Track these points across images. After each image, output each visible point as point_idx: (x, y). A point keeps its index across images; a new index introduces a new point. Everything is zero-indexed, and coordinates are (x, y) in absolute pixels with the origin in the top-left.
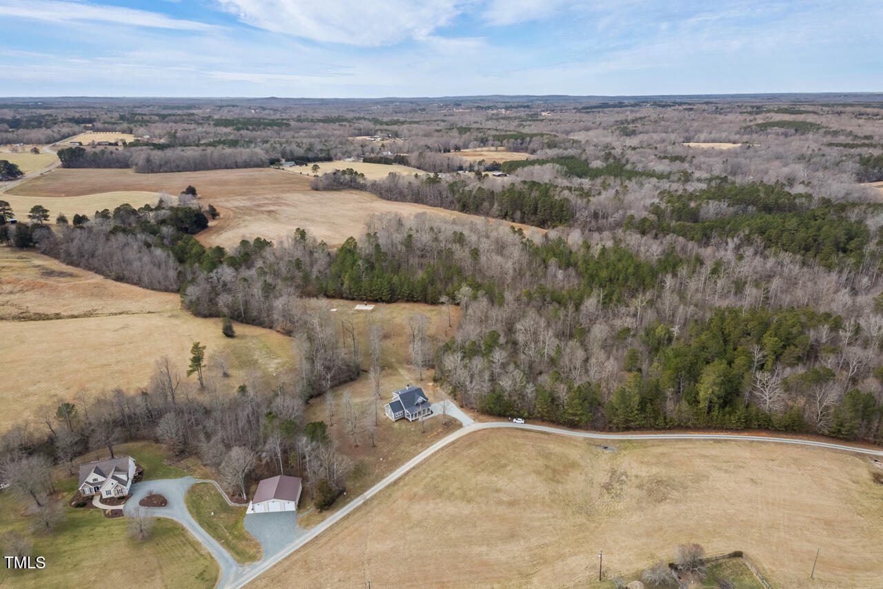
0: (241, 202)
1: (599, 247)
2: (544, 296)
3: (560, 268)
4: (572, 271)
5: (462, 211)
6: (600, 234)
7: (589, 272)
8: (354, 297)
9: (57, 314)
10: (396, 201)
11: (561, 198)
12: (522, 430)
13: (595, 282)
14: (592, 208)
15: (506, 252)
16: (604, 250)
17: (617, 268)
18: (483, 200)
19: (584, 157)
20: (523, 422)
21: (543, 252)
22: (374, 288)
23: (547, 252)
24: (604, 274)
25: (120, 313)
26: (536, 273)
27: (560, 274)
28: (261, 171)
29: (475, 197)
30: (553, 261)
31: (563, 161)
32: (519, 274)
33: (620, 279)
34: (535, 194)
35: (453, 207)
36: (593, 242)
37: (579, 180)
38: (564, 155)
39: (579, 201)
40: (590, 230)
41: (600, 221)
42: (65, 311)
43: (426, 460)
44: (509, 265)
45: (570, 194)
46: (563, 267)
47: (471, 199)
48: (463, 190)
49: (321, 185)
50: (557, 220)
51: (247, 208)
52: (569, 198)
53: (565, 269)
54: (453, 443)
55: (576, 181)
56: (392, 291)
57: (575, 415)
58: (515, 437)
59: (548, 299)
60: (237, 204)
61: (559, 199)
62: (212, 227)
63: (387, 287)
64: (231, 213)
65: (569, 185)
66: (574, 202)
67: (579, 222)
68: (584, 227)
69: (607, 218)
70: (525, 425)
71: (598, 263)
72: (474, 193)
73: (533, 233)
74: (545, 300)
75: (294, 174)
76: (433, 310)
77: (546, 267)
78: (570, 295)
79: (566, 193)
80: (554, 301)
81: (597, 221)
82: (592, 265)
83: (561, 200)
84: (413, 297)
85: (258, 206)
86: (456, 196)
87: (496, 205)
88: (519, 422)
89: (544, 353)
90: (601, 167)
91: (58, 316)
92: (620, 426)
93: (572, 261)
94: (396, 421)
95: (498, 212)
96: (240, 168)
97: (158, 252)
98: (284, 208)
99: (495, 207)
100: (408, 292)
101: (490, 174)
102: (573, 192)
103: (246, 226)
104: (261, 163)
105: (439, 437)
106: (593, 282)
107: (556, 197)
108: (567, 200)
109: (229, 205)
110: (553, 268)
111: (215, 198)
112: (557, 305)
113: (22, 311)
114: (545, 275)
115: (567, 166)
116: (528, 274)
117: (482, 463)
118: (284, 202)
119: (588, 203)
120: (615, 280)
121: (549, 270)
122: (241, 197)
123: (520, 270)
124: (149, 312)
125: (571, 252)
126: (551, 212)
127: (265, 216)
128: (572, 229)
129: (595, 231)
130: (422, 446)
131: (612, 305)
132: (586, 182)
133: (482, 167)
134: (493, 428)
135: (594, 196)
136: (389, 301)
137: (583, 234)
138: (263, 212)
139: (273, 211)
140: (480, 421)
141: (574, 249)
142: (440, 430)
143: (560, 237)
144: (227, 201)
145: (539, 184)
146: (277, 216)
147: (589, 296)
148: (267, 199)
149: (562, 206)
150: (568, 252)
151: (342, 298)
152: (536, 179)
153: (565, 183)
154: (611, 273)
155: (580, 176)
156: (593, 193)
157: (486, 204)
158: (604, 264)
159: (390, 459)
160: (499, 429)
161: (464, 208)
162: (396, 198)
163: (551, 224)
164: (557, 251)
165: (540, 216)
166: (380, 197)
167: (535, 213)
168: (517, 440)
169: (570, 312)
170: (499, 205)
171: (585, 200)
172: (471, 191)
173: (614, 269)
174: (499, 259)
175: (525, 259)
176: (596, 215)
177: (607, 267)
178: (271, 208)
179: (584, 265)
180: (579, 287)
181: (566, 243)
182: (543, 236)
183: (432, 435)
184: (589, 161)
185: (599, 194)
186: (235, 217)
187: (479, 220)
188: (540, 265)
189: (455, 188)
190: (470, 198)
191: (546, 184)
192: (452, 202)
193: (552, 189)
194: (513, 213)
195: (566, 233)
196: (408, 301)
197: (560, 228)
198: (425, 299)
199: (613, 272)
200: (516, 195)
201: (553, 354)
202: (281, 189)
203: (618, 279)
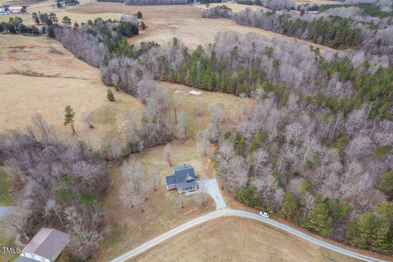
0: (162, 22)
1: (377, 67)
2: (321, 102)
3: (340, 80)
4: (349, 84)
5: (283, 34)
6: (380, 57)
7: (364, 86)
8: (191, 85)
9: (42, 74)
10: (245, 26)
11: (355, 28)
12: (265, 225)
13: (366, 95)
14: (378, 37)
15: (301, 65)
16: (380, 70)
17: (388, 86)
18: (299, 27)
19: (378, 4)
20: (268, 217)
21: (330, 67)
22: (203, 81)
23: (334, 67)
24: (376, 89)
25: (71, 77)
26: (320, 82)
27: (339, 85)
28: (182, 6)
29: (293, 25)
30: (335, 75)
31: (362, 6)
32: (306, 82)
33: (390, 94)
34: (336, 24)
35: (278, 32)
36: (372, 63)
37: (371, 18)
38: (364, 3)
39: (369, 31)
40: (372, 54)
41: (381, 47)
42: (47, 73)
43: (172, 239)
44: (300, 75)
45: (363, 26)
46: (343, 80)
47: (291, 27)
48: (287, 21)
49: (207, 15)
50: (348, 44)
51: (163, 25)
52: (361, 29)
53: (344, 82)
54: (200, 226)
55: (369, 19)
56: (214, 84)
57: (317, 225)
58: (255, 232)
59: (323, 104)
60: (159, 22)
61: (354, 29)
62: (141, 34)
63: (211, 81)
64: (154, 27)
65: (363, 21)
66: (364, 32)
67: (365, 47)
68: (367, 50)
69: (388, 46)
70: (269, 220)
71: (373, 80)
72: (293, 22)
73: (327, 52)
74: (321, 105)
75: (197, 8)
76: (237, 101)
77: (329, 78)
78: (342, 103)
79: (360, 25)
80: (328, 106)
81: (379, 47)
82: (368, 80)
83: (355, 30)
84: (226, 90)
85: (169, 24)
86: (282, 24)
87: (306, 32)
88: (263, 217)
89: (303, 157)
90: (388, 12)
91: (42, 75)
92: (360, 245)
93: (351, 76)
94: (169, 190)
95: (307, 36)
96: (173, 4)
97: (101, 45)
98: (182, 26)
99: (305, 32)
100: (224, 86)
101: (310, 12)
102: (365, 25)
103: (157, 35)
104: (183, 2)
105: (192, 216)
106: (365, 95)
107: (352, 28)
108: (359, 30)
109: (155, 23)
110: (334, 80)
111: (151, 19)
112: (329, 111)
113: (29, 70)
114: (326, 86)
115: (365, 9)
116: (313, 82)
117: (214, 257)
118: (183, 23)
119: (375, 34)
120: (385, 96)
121: (330, 82)
122: (163, 19)
123: (309, 78)
124: (84, 79)
125: (352, 69)
126: (345, 38)
127: (170, 30)
128: (358, 51)
129: (375, 54)
130: (175, 223)
131: (378, 118)
132: (376, 20)
133: (306, 8)
134: (239, 218)
135: (381, 29)
136: (212, 91)
137: (366, 55)
138: (169, 28)
139: (175, 28)
140: (232, 207)
141: (356, 66)
142: (196, 209)
143: (346, 57)
144: (156, 21)
145: (341, 18)
146: (176, 30)
147: (359, 108)
148: (176, 21)
149: (354, 34)
150: (350, 68)
151: (185, 84)
152: (340, 15)
153: (361, 19)
154: (383, 89)
155: (373, 16)
156: (380, 27)
157: (300, 30)
158: (378, 81)
159: (146, 228)
160: (245, 219)
161: (285, 32)
162: (246, 24)
163: (343, 47)
164: (341, 67)
165: (336, 40)
166: (237, 23)
167: (333, 38)
168: (256, 237)
169: (339, 119)
170: (308, 32)
171: (373, 31)
172: (291, 21)
173: (386, 86)
174: (294, 69)
175: (314, 71)
176: (379, 43)
177: (381, 84)
178: (175, 26)
179: (361, 80)
180: (352, 97)
181: (350, 61)
182: (333, 55)
183: (187, 213)
184: (380, 7)
185: (385, 27)
186: (155, 30)
187: (289, 40)
188: (324, 77)
189: (282, 19)
190: (290, 25)
191: (346, 19)
192: (278, 28)
193: (350, 22)
194: (316, 38)
195: (352, 54)
196: (223, 92)
197: (349, 50)
198: (235, 92)
199: (385, 89)
200: (322, 24)
201: (311, 159)
202: (185, 16)
203: (387, 95)
